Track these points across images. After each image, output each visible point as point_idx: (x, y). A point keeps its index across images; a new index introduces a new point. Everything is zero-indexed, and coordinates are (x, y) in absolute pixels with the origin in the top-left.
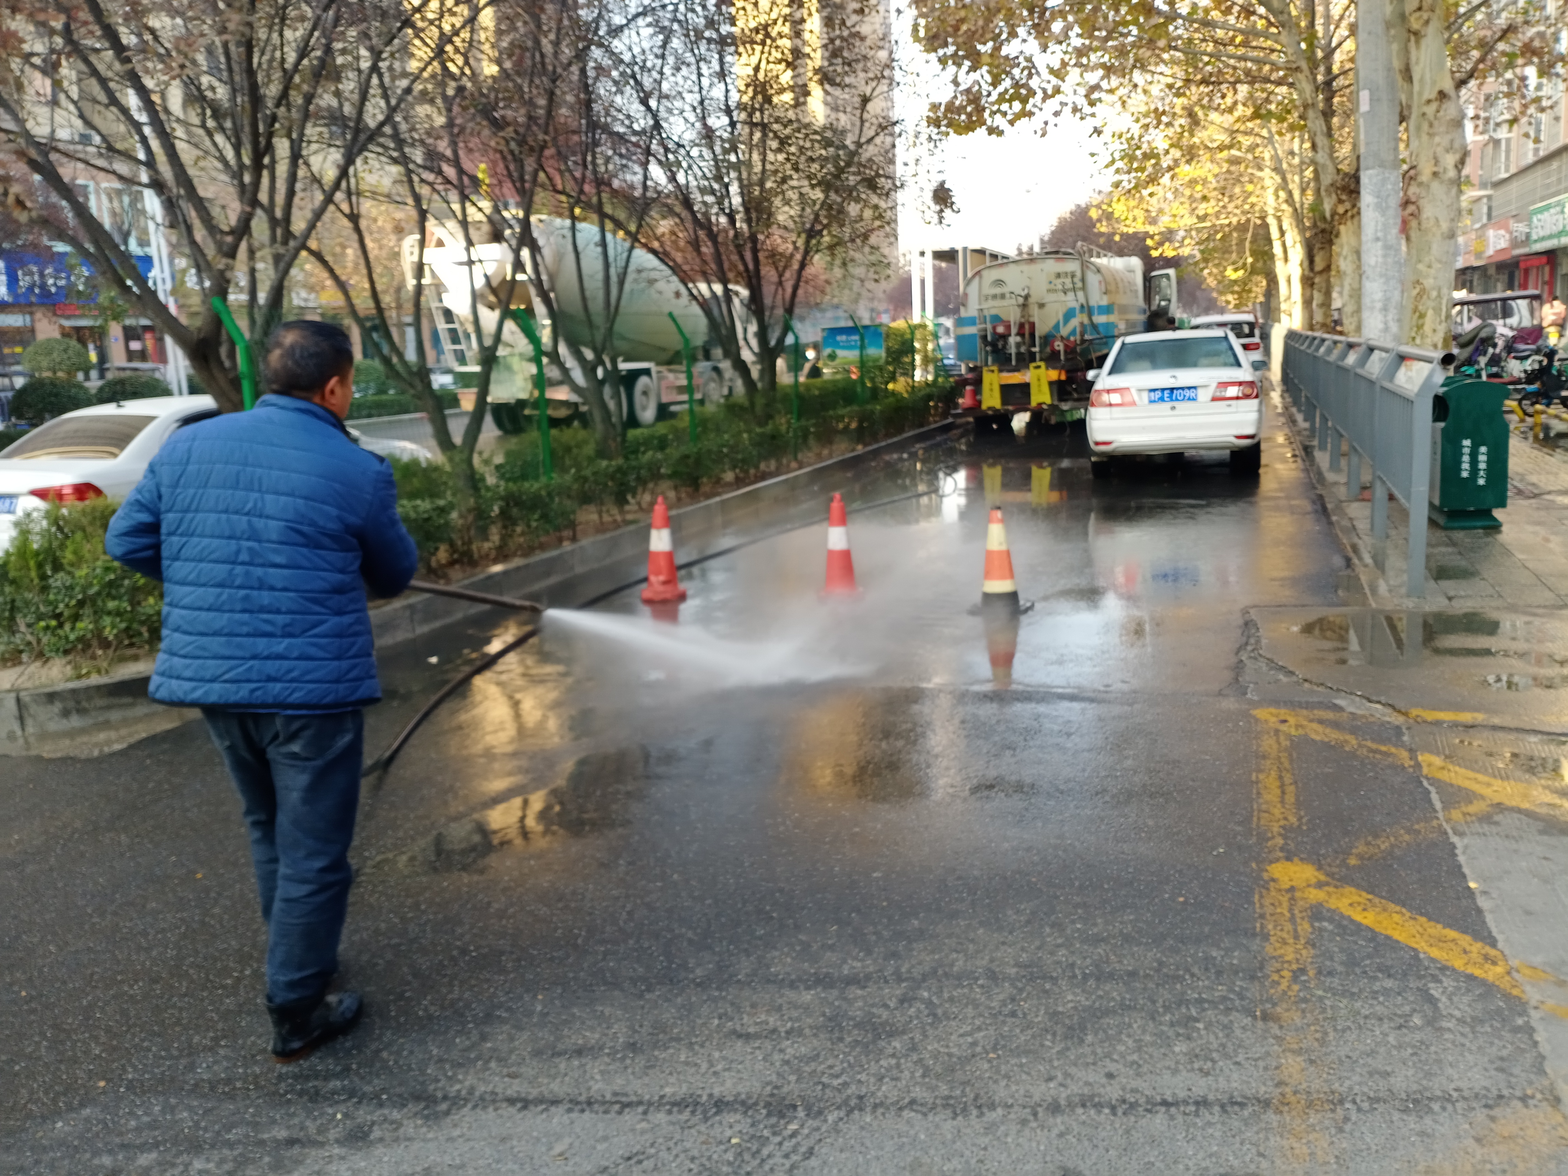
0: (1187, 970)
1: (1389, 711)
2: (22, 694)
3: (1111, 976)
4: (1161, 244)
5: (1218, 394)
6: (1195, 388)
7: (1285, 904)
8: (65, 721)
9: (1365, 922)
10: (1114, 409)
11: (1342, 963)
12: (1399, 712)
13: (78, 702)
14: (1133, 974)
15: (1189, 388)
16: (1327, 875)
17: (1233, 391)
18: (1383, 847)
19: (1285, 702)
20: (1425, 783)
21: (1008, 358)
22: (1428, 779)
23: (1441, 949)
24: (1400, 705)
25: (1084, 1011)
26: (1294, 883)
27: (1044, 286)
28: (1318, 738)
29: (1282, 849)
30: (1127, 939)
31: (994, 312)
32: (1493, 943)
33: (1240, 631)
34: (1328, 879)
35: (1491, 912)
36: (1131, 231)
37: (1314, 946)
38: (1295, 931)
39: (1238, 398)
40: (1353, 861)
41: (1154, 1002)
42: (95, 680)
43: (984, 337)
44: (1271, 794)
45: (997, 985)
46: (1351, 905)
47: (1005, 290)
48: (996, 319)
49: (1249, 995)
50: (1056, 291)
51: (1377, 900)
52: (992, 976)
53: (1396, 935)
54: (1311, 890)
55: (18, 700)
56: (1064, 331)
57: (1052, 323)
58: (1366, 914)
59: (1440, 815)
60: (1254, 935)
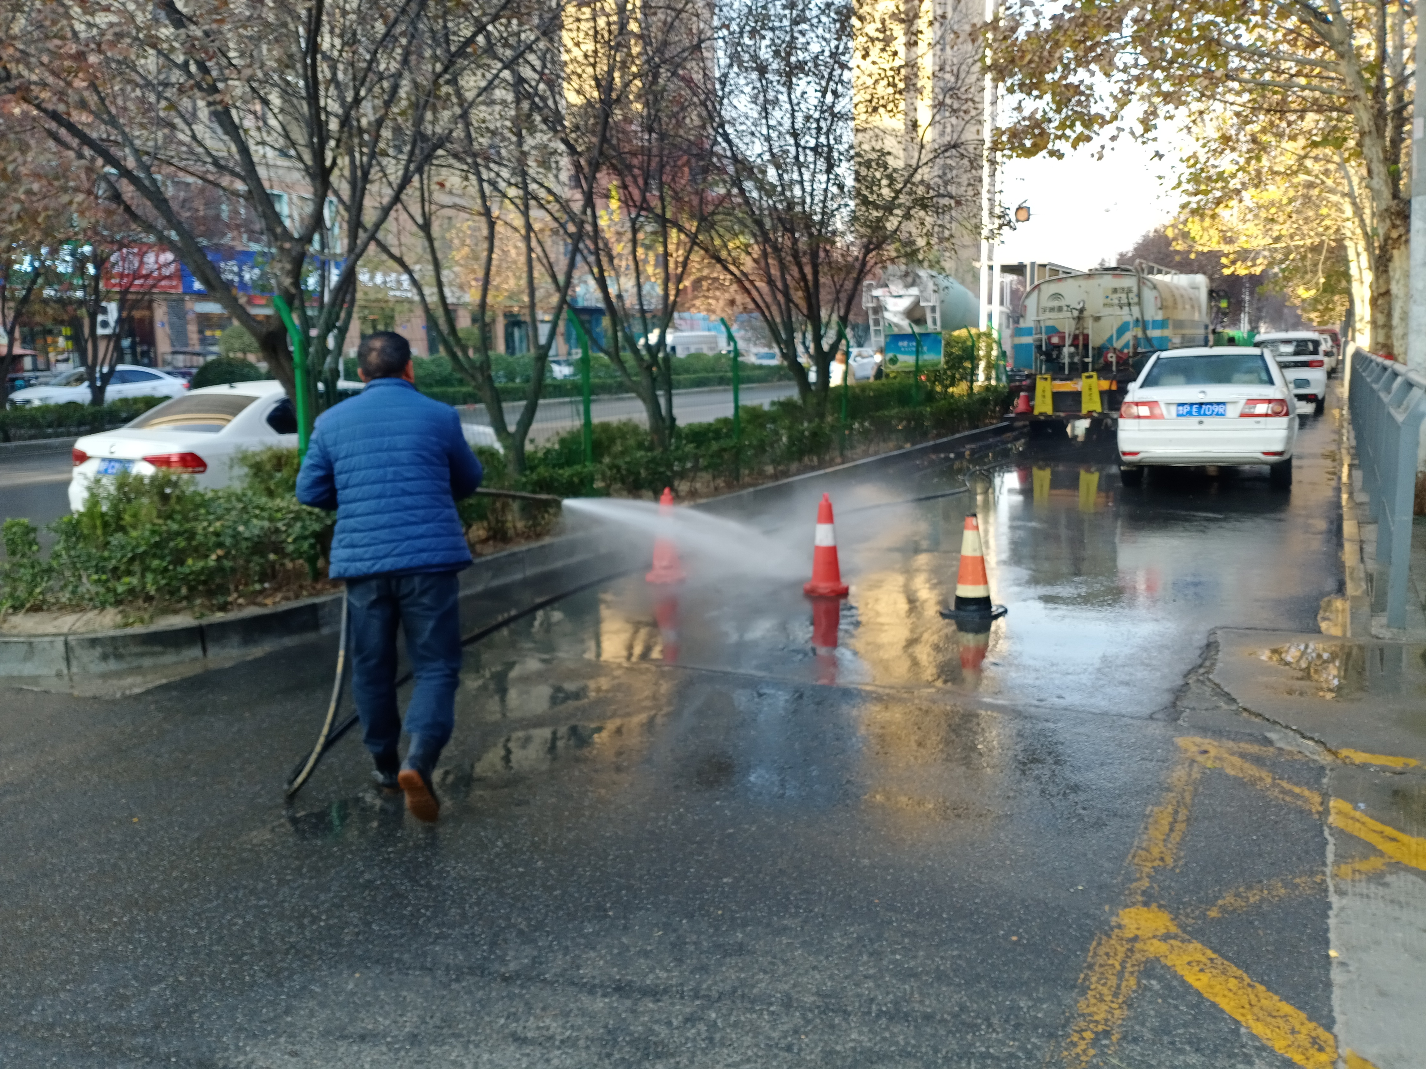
0: (987, 1019)
1: (1319, 748)
2: (70, 638)
3: (906, 1016)
4: (1233, 262)
5: (1247, 411)
6: (1224, 403)
7: (1120, 956)
8: (103, 664)
9: (1196, 985)
10: (1142, 421)
11: (1152, 1029)
12: (1329, 750)
13: (116, 648)
14: (928, 1018)
15: (1218, 404)
16: (1180, 926)
17: (1262, 408)
18: (1252, 900)
19: (1214, 732)
20: (1326, 833)
21: (1062, 368)
22: (1330, 828)
23: (1267, 1024)
24: (1332, 745)
25: (861, 1053)
26: (1139, 933)
27: (1102, 301)
28: (1232, 772)
29: (1144, 893)
30: (940, 977)
31: (1050, 323)
32: (1329, 1024)
33: (1198, 652)
34: (1179, 932)
35: (1342, 987)
36: (1206, 249)
37: (1130, 1006)
38: (1119, 987)
39: (1266, 415)
40: (1213, 913)
41: (936, 1051)
42: (138, 629)
43: (1039, 347)
44: (1157, 833)
45: (787, 1015)
46: (1189, 963)
47: (1062, 303)
48: (1052, 330)
49: (1039, 1055)
50: (1112, 305)
51: (1219, 961)
52: (788, 1003)
53: (1224, 1004)
54: (1155, 942)
55: (66, 643)
56: (1118, 344)
57: (1106, 336)
58: (1201, 976)
59: (1328, 870)
60: (1073, 987)
